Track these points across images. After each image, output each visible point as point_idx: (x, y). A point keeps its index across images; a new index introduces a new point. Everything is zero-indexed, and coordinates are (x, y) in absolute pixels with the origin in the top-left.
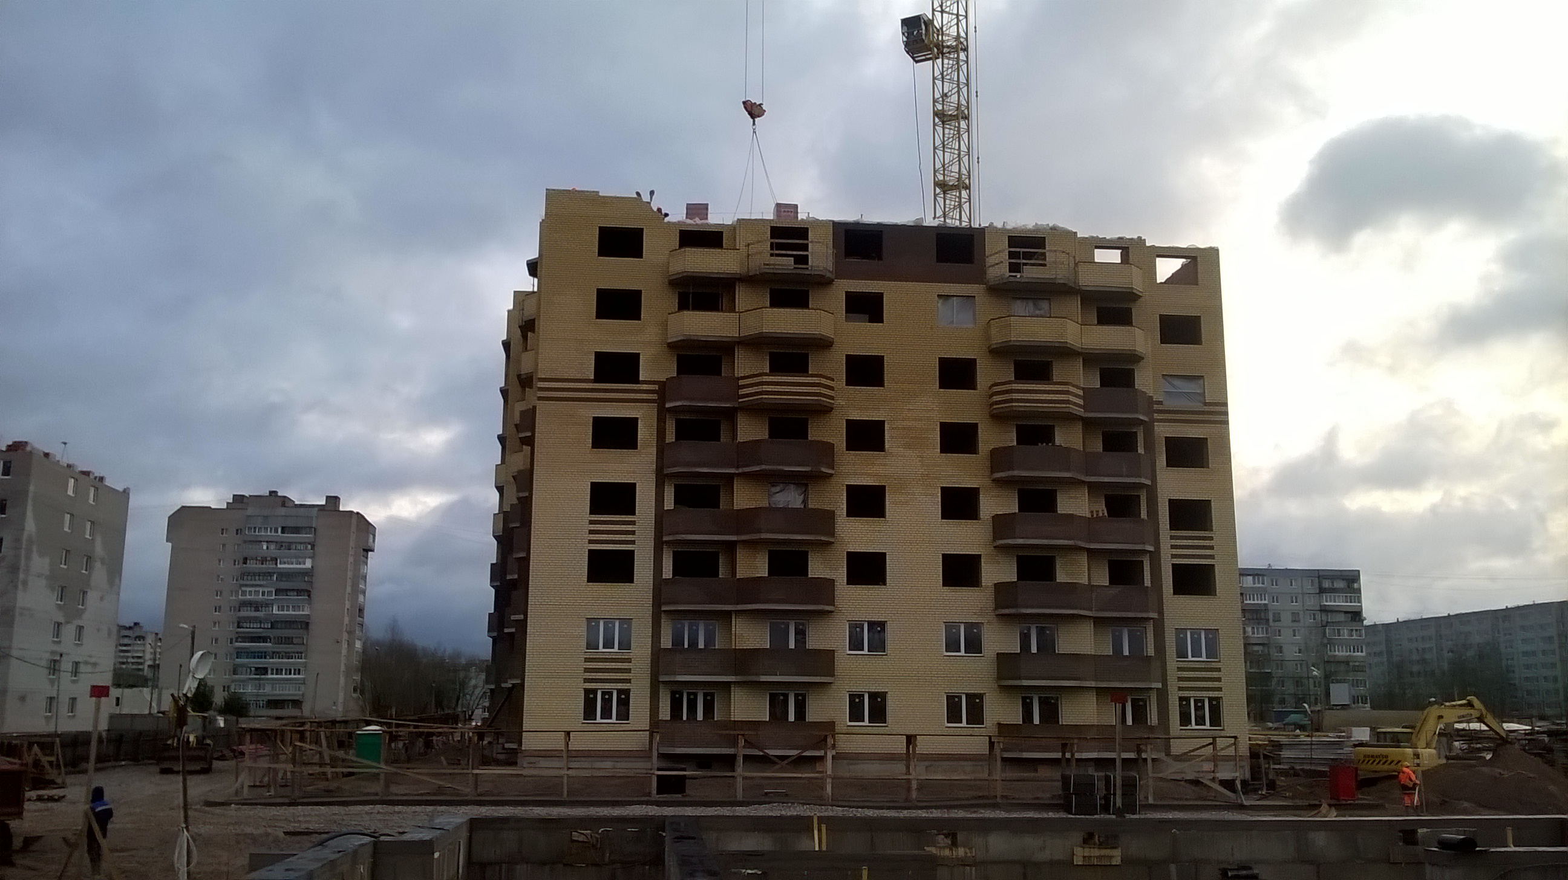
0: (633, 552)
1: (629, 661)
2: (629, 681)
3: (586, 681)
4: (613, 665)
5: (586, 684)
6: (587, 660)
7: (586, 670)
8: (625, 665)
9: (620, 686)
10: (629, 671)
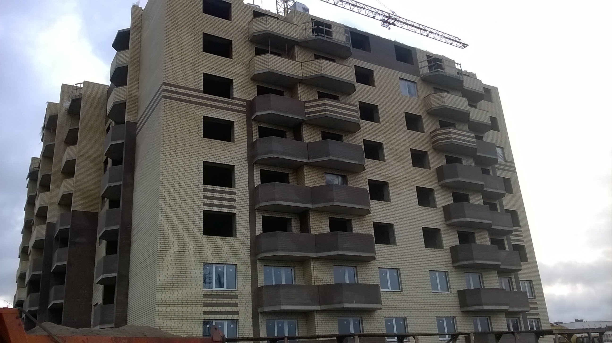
0: (235, 214)
1: (236, 297)
2: (237, 313)
3: (205, 313)
4: (225, 301)
5: (204, 316)
6: (205, 296)
7: (205, 305)
8: (233, 301)
9: (230, 317)
10: (236, 305)
